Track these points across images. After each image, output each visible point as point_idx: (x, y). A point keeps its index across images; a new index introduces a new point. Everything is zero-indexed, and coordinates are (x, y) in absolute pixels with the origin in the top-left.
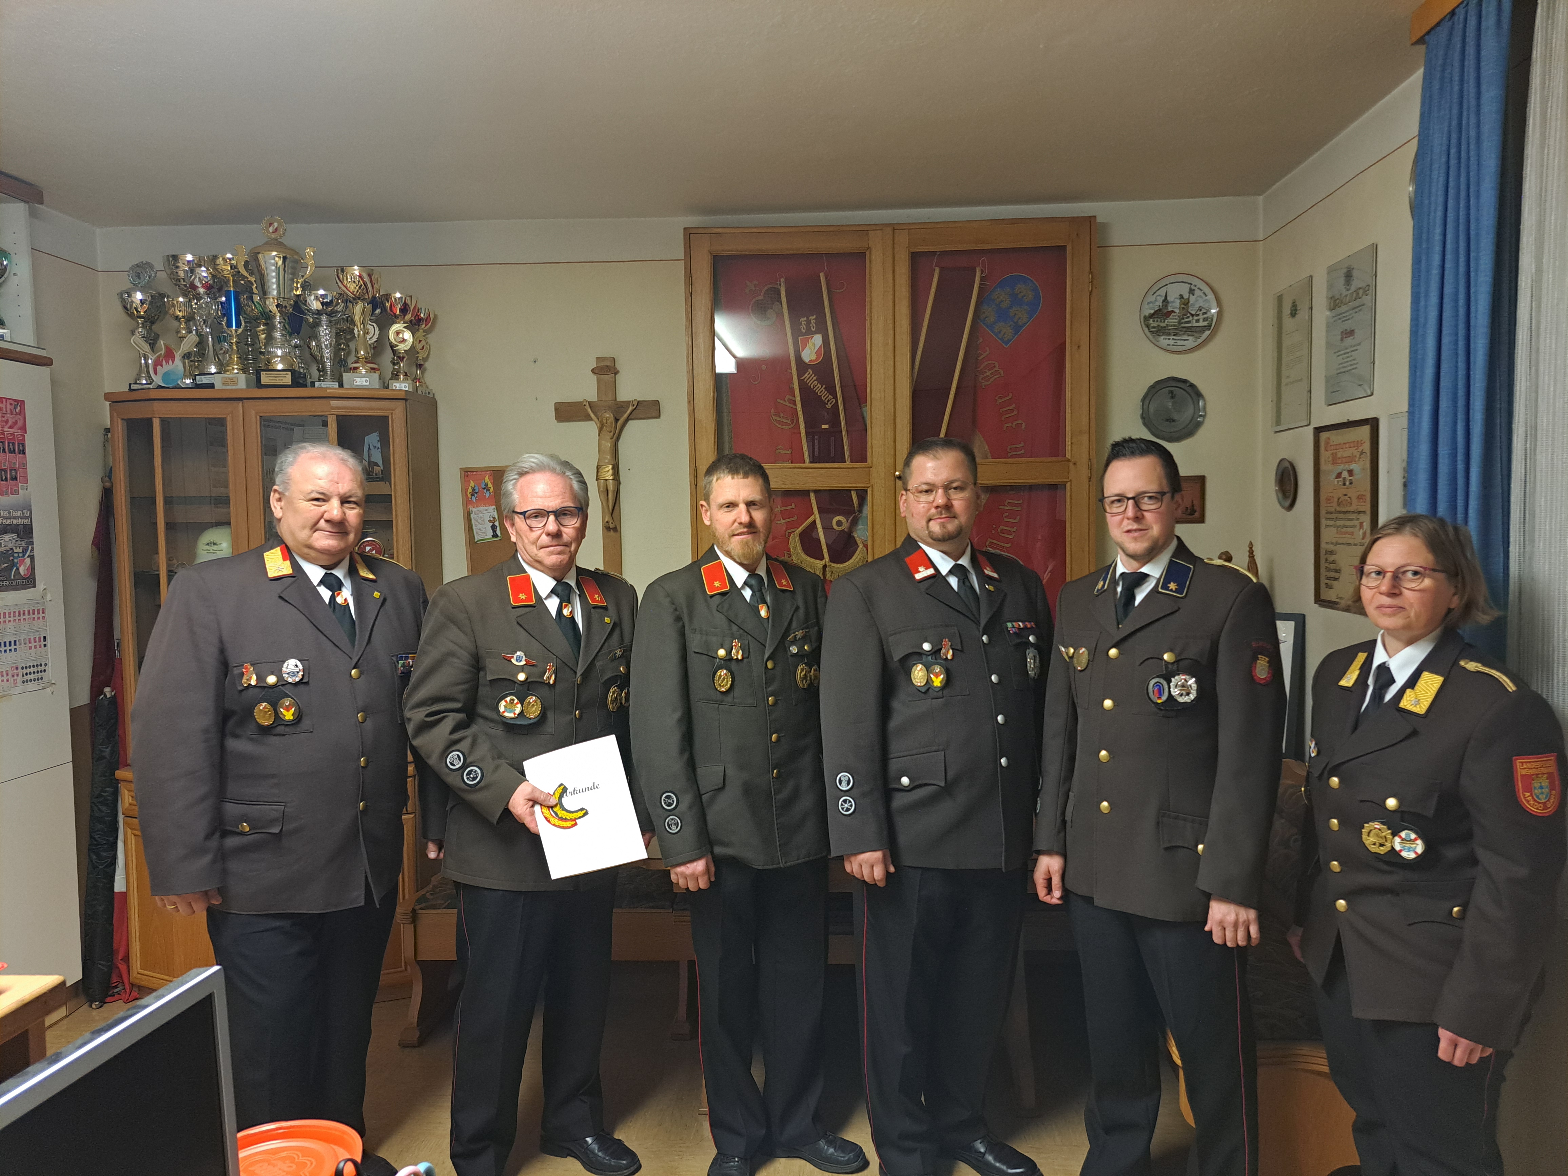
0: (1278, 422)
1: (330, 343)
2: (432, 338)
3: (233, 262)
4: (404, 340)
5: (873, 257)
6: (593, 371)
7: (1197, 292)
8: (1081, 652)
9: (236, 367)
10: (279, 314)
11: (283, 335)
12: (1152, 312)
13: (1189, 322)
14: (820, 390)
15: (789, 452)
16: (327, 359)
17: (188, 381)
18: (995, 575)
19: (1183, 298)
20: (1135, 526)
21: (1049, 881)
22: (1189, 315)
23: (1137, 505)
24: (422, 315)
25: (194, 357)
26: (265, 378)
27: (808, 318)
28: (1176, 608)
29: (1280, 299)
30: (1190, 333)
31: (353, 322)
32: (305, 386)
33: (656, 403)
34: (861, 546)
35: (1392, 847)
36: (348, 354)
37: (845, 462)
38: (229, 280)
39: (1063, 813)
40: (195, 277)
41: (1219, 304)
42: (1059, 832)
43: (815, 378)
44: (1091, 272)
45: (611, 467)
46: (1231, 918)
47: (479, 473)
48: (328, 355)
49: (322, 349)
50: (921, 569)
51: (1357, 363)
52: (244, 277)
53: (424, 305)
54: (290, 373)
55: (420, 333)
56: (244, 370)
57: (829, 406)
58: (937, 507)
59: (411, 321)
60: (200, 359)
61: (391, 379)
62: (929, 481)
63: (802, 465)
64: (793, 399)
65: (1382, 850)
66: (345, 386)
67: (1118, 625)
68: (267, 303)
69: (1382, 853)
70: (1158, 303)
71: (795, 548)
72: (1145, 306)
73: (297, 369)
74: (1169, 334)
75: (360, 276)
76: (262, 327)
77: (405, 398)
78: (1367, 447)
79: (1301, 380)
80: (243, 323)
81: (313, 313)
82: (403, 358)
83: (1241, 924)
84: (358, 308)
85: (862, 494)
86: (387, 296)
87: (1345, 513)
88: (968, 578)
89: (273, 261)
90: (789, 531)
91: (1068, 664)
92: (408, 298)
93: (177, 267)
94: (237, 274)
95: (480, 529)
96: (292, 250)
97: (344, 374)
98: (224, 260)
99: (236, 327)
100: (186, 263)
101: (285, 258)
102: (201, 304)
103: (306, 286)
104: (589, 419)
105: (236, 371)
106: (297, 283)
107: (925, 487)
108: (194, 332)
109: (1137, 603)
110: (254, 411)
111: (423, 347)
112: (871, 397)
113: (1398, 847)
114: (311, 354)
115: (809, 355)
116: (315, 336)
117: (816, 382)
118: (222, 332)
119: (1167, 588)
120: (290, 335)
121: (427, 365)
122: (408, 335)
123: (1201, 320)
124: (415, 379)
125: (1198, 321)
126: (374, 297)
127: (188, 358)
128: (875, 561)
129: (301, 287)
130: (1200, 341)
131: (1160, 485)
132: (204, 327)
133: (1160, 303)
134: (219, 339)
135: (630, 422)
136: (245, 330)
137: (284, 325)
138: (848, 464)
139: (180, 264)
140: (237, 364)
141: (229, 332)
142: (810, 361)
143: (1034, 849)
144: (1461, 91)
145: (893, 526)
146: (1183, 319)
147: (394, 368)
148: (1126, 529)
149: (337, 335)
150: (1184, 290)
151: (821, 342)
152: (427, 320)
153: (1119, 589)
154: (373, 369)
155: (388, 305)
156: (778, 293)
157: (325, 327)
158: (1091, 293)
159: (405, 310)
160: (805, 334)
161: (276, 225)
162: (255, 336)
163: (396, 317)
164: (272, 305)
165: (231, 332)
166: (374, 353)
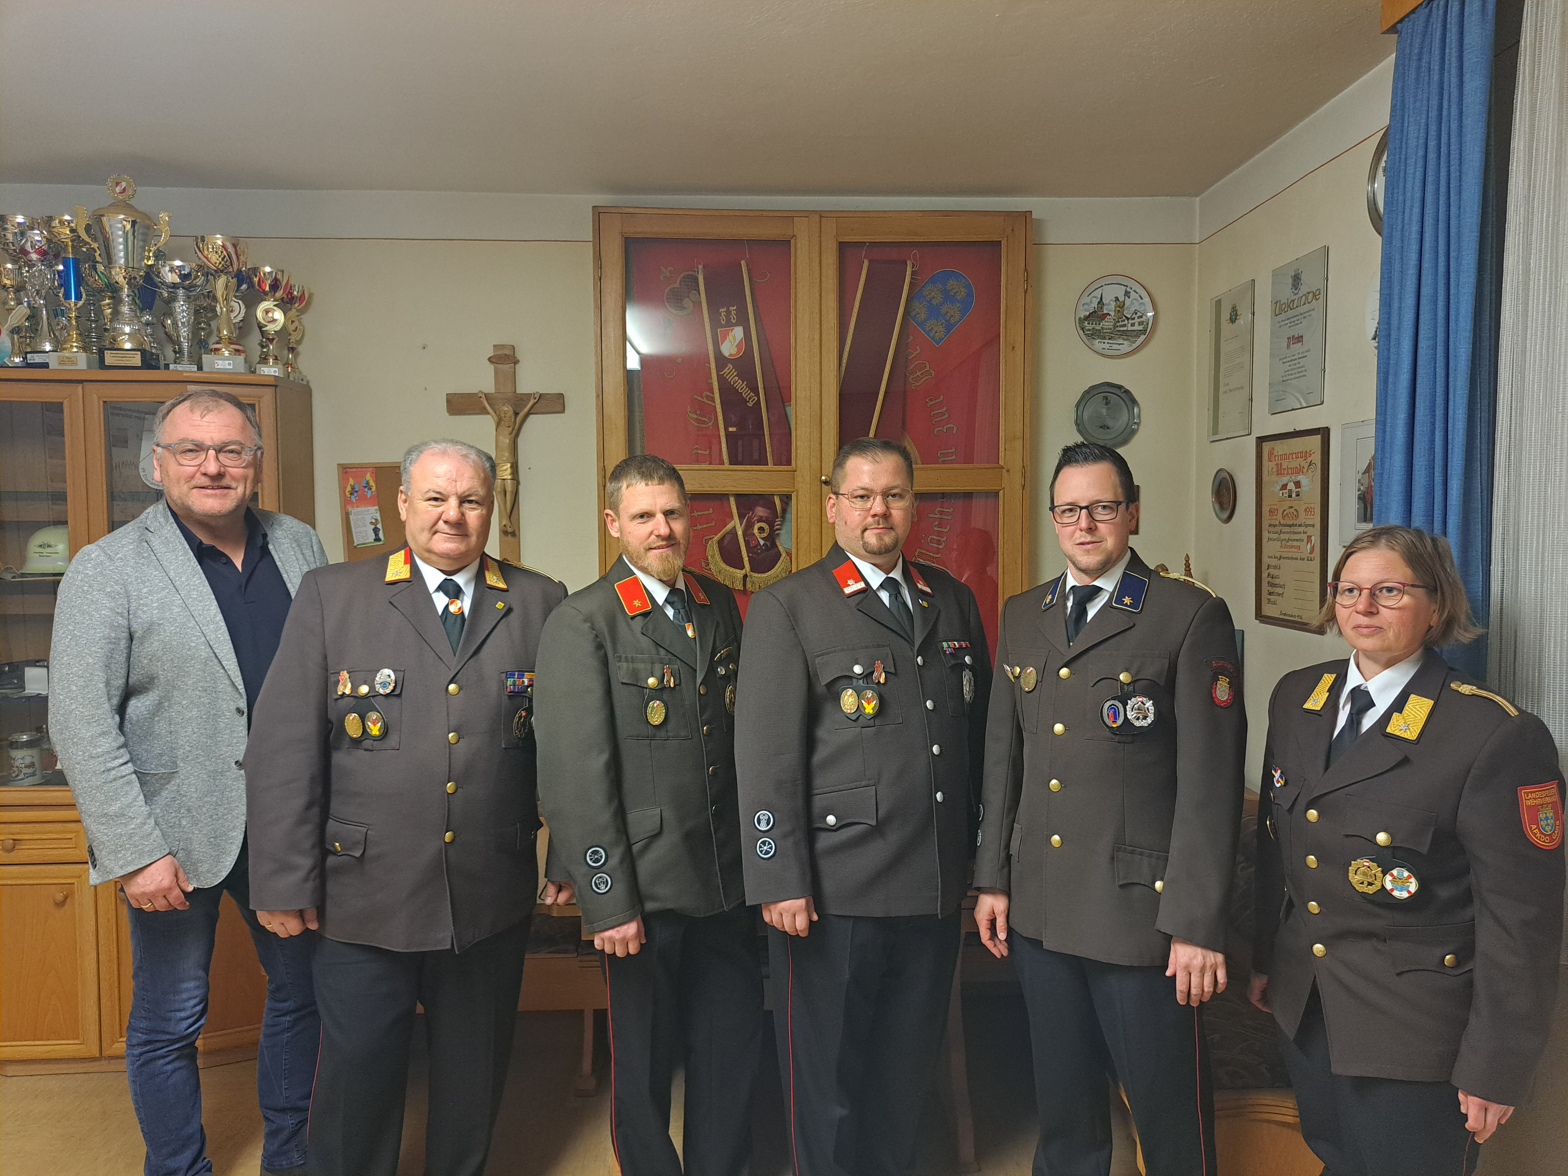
0: (1215, 431)
1: (188, 321)
2: (306, 319)
3: (72, 225)
4: (274, 321)
5: (799, 245)
6: (490, 360)
7: (1133, 294)
8: (1028, 671)
9: (75, 344)
10: (127, 286)
11: (131, 310)
12: (1088, 313)
13: (1125, 326)
14: (741, 386)
15: (707, 452)
16: (184, 338)
17: (17, 360)
18: (928, 590)
19: (1118, 300)
20: (1089, 538)
21: (993, 922)
22: (1124, 318)
23: (1090, 515)
24: (295, 293)
25: (26, 332)
26: (110, 358)
27: (728, 309)
28: (1132, 624)
29: (1218, 303)
30: (1125, 337)
31: (215, 299)
32: (158, 368)
33: (561, 396)
34: (784, 555)
35: (1383, 885)
36: (209, 334)
37: (768, 465)
38: (67, 246)
39: (1008, 846)
40: (27, 241)
41: (1155, 308)
42: (1003, 867)
43: (735, 373)
44: (1026, 270)
45: (509, 465)
46: (1198, 961)
47: (360, 470)
48: (185, 334)
49: (178, 327)
50: (850, 582)
51: (1306, 371)
52: (87, 243)
53: (298, 283)
54: (139, 353)
55: (293, 313)
56: (85, 348)
57: (750, 404)
58: (874, 516)
59: (282, 299)
60: (32, 335)
61: (259, 363)
62: (866, 486)
63: (721, 467)
64: (712, 395)
65: (1371, 890)
66: (205, 369)
67: (1069, 642)
68: (113, 273)
69: (1371, 892)
70: (1093, 305)
71: (713, 556)
72: (1080, 307)
73: (148, 348)
74: (1104, 338)
75: (223, 246)
76: (107, 301)
77: (274, 384)
78: (1317, 458)
79: (1242, 387)
80: (84, 295)
81: (168, 287)
82: (273, 339)
83: (1208, 968)
84: (221, 282)
85: (786, 499)
86: (255, 270)
87: (1290, 526)
88: (900, 593)
89: (120, 225)
90: (706, 538)
91: (1014, 685)
92: (279, 273)
93: (5, 229)
94: (76, 239)
95: (360, 532)
96: (144, 214)
97: (203, 356)
98: (62, 223)
99: (75, 299)
100: (16, 226)
101: (134, 223)
102: (34, 272)
103: (160, 255)
104: (484, 412)
105: (75, 350)
106: (149, 251)
107: (861, 492)
108: (25, 304)
109: (1089, 618)
110: (96, 396)
111: (297, 328)
112: (796, 395)
113: (1389, 886)
114: (166, 333)
115: (729, 349)
116: (170, 313)
117: (737, 378)
118: (59, 305)
119: (1122, 603)
120: (142, 310)
121: (300, 348)
122: (278, 315)
123: (1137, 324)
124: (287, 364)
125: (1133, 325)
126: (239, 271)
127: (18, 333)
128: (799, 572)
129: (154, 256)
130: (1135, 346)
131: (1115, 494)
132: (37, 298)
133: (1095, 304)
134: (56, 312)
135: (531, 416)
136: (88, 303)
137: (133, 299)
138: (770, 466)
139: (9, 226)
140: (76, 342)
141: (67, 305)
142: (730, 355)
143: (975, 885)
144: (1441, 82)
145: (819, 535)
146: (1119, 322)
147: (263, 352)
148: (1078, 541)
149: (197, 312)
150: (1120, 292)
151: (742, 335)
152: (302, 298)
153: (1070, 604)
154: (237, 351)
155: (256, 280)
156: (696, 280)
157: (182, 303)
158: (1026, 292)
159: (275, 286)
160: (722, 326)
161: (124, 184)
162: (99, 312)
163: (266, 293)
164: (119, 277)
165: (70, 304)
166: (239, 333)
